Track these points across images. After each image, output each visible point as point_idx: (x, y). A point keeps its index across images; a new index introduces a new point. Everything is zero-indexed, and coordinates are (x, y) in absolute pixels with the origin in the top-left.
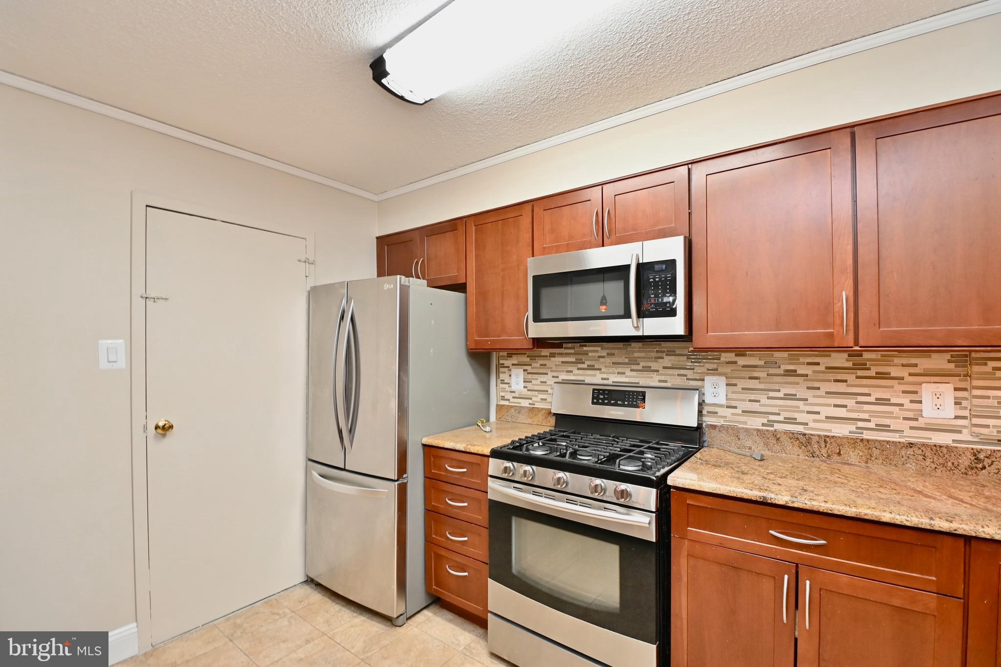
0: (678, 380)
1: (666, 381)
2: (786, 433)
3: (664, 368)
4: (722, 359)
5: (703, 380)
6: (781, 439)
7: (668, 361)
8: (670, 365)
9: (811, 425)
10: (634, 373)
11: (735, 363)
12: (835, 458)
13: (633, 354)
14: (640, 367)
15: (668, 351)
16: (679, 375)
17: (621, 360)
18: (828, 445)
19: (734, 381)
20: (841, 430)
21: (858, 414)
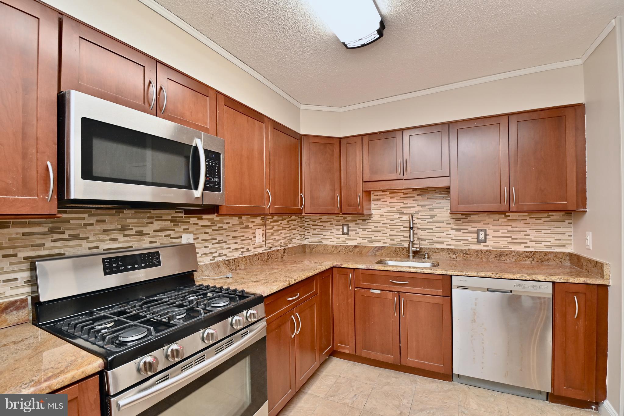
0: (165, 240)
1: (155, 242)
2: (221, 261)
3: (154, 231)
4: (191, 222)
5: (181, 237)
6: (220, 266)
7: (157, 225)
8: (159, 229)
9: (228, 255)
10: (128, 238)
11: (197, 224)
12: (238, 268)
13: (126, 220)
14: (133, 232)
15: (156, 217)
16: (165, 236)
17: (112, 227)
18: (235, 263)
19: (197, 236)
20: (236, 255)
21: (241, 245)
